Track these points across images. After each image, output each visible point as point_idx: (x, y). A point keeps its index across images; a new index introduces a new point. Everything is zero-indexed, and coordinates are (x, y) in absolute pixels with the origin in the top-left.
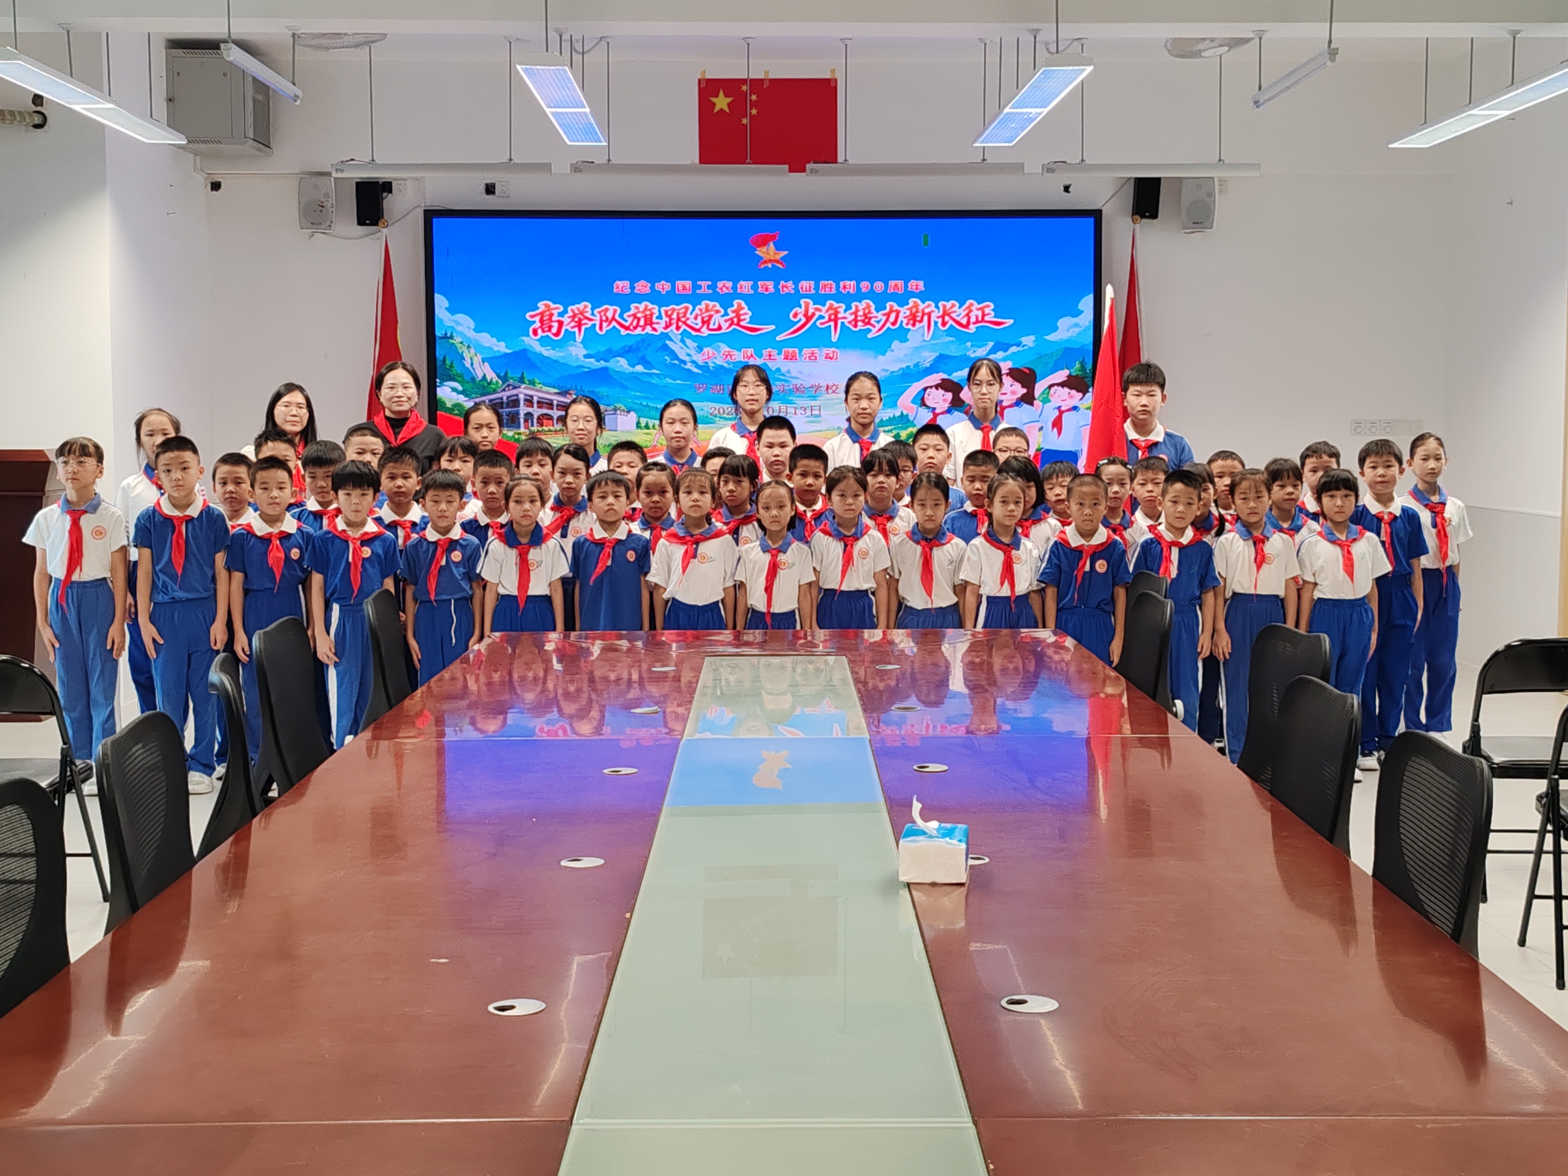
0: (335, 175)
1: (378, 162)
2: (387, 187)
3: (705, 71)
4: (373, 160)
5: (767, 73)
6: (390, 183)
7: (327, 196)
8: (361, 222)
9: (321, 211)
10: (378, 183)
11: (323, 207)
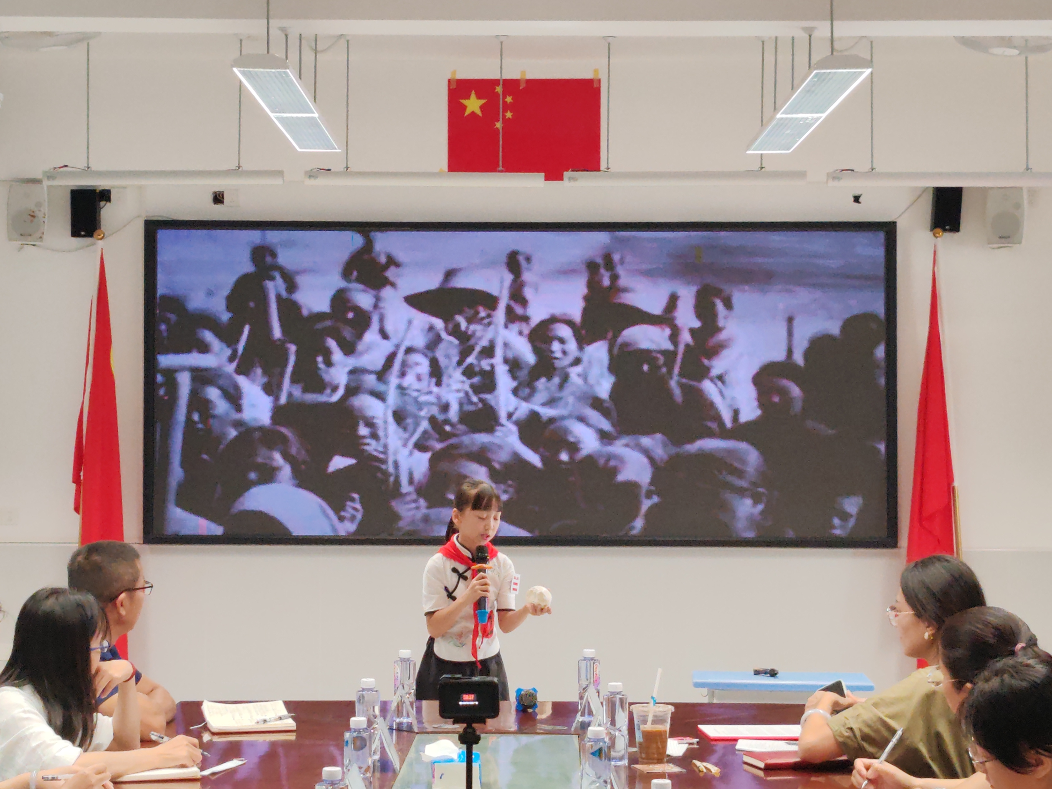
0: (46, 183)
1: (93, 169)
2: (105, 195)
3: (454, 72)
4: (88, 167)
5: (523, 73)
6: (109, 192)
7: (39, 205)
8: (75, 233)
9: (32, 221)
10: (95, 190)
11: (33, 216)
